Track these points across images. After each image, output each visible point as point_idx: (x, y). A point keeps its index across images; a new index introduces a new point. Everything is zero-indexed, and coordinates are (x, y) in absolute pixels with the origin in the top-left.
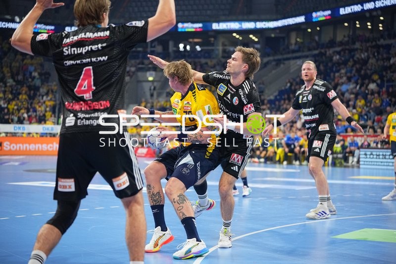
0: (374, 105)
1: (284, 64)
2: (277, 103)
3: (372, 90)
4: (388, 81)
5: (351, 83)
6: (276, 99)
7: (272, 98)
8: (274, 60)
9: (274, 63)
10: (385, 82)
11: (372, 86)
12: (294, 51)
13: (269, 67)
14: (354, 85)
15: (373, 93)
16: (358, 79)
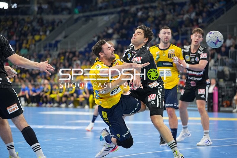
1: (92, 19)
2: (87, 54)
6: (86, 51)
7: (82, 49)
8: (84, 17)
9: (83, 19)
12: (101, 8)
13: (80, 22)
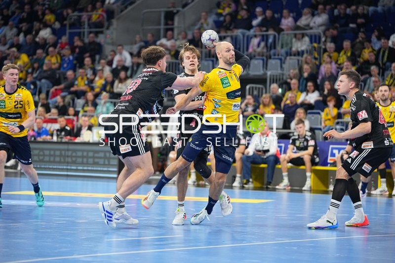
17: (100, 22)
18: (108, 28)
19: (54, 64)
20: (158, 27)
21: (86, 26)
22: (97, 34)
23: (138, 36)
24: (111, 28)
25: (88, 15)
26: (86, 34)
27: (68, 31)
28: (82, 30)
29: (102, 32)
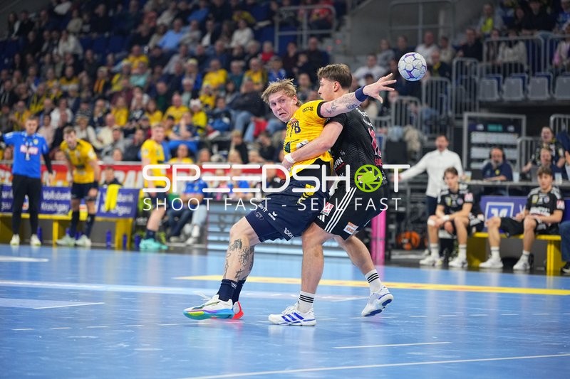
0: (247, 86)
3: (242, 48)
4: (284, 26)
5: (189, 28)
10: (277, 28)
11: (242, 38)
14: (197, 34)
15: (244, 55)
16: (207, 18)
17: (325, 20)
18: (338, 29)
19: (257, 84)
20: (414, 27)
21: (305, 26)
22: (321, 38)
23: (384, 42)
24: (343, 29)
25: (308, 10)
26: (305, 38)
27: (277, 34)
28: (298, 33)
29: (328, 36)
